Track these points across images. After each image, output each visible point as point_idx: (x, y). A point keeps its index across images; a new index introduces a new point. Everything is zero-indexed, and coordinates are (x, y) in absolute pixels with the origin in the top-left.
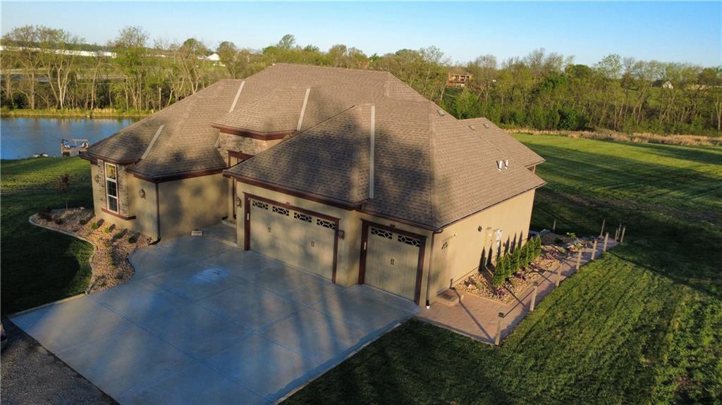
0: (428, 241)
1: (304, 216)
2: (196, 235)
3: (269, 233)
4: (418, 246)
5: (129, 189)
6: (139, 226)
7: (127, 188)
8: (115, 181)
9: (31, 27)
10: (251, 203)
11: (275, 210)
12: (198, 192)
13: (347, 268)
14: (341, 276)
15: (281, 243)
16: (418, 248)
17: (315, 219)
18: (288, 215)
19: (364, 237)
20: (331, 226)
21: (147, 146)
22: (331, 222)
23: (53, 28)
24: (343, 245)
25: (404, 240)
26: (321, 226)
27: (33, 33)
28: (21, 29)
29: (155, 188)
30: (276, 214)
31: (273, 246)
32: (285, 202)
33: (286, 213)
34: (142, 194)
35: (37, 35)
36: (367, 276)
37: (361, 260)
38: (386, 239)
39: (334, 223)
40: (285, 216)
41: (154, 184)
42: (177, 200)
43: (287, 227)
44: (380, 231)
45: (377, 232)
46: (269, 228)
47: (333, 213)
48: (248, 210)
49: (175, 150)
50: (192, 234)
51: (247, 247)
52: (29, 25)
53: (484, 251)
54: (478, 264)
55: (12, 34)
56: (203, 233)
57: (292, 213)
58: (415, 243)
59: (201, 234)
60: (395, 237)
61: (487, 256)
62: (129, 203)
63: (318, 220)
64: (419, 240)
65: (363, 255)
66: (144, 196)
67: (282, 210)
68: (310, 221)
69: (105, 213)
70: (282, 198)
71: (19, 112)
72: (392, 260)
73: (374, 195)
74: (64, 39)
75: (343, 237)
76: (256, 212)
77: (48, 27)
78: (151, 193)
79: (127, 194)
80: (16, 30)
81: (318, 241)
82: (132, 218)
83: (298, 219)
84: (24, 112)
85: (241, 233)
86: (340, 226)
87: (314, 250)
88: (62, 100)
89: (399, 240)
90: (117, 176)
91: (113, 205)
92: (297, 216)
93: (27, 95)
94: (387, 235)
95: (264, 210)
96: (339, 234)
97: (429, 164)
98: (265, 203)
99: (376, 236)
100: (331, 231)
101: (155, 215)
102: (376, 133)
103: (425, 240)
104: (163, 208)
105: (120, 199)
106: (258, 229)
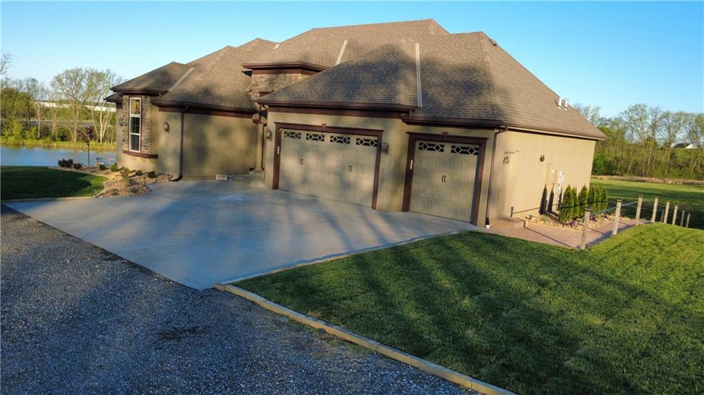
0: (489, 144)
1: (341, 138)
2: (221, 179)
3: (302, 166)
4: (475, 154)
5: (152, 124)
6: (161, 166)
7: (151, 121)
8: (138, 116)
9: (81, 69)
10: (283, 135)
11: (309, 137)
12: (225, 133)
13: (390, 188)
14: (382, 200)
15: (314, 175)
16: (476, 156)
17: (353, 139)
18: (323, 140)
19: (411, 155)
20: (372, 143)
21: (176, 81)
22: (373, 138)
23: (100, 71)
24: (387, 162)
25: (458, 150)
26: (361, 146)
27: (82, 75)
28: (72, 71)
29: (180, 118)
30: (310, 141)
31: (305, 181)
32: (321, 125)
33: (321, 139)
34: (166, 126)
35: (85, 77)
36: (413, 202)
37: (406, 181)
38: (437, 153)
39: (376, 138)
40: (319, 142)
41: (179, 114)
42: (202, 137)
43: (321, 155)
44: (430, 145)
45: (425, 147)
46: (301, 160)
47: (376, 124)
48: (278, 143)
49: (205, 84)
50: (217, 178)
51: (276, 186)
52: (79, 68)
53: (545, 191)
54: (539, 205)
55: (63, 74)
56: (228, 178)
57: (328, 137)
58: (472, 151)
59: (226, 179)
60: (448, 148)
61: (548, 199)
62: (153, 139)
63: (358, 139)
64: (477, 146)
65: (409, 176)
66: (167, 130)
67: (317, 136)
68: (349, 142)
69: (126, 155)
70: (317, 120)
71: (61, 144)
72: (444, 177)
73: (423, 105)
74: (109, 78)
75: (386, 151)
76: (288, 143)
77: (95, 69)
78: (176, 125)
79: (151, 129)
80: (67, 72)
81: (357, 165)
82: (154, 157)
83: (335, 143)
84: (66, 144)
85: (270, 170)
86: (383, 139)
87: (352, 176)
88: (101, 136)
89: (453, 151)
90: (142, 109)
91: (135, 143)
92: (333, 140)
93: (70, 130)
94: (438, 148)
95: (296, 139)
96: (381, 148)
97: (486, 74)
98: (297, 132)
99: (426, 152)
100: (373, 149)
101: (179, 150)
102: (421, 61)
103: (485, 143)
104: (188, 142)
105: (143, 135)
106: (290, 164)
